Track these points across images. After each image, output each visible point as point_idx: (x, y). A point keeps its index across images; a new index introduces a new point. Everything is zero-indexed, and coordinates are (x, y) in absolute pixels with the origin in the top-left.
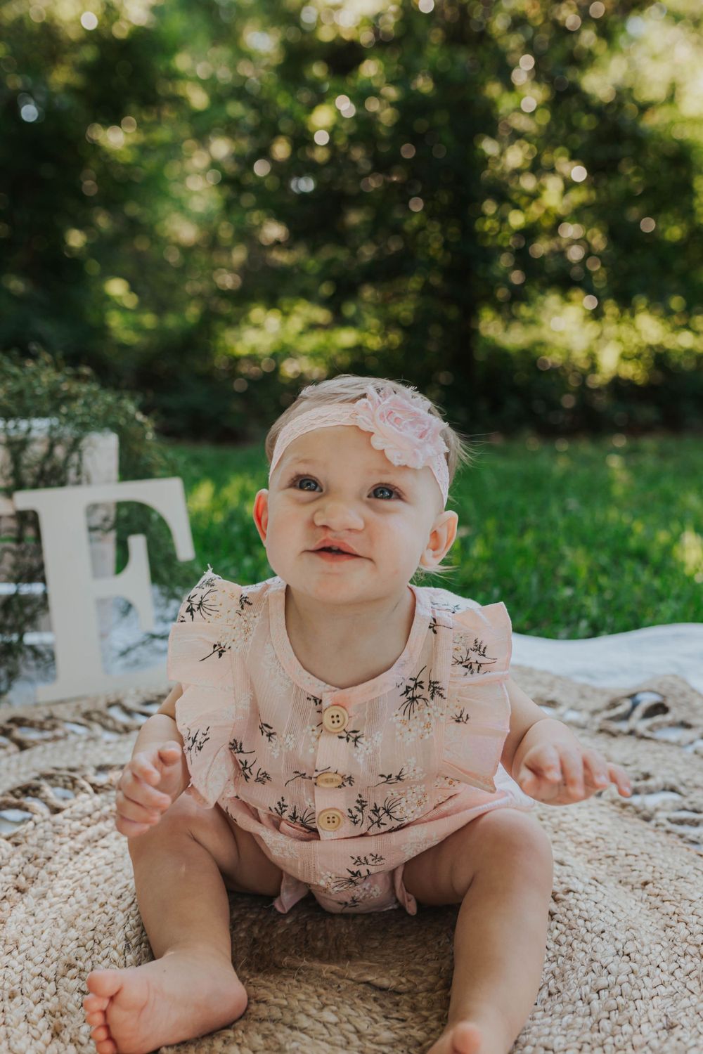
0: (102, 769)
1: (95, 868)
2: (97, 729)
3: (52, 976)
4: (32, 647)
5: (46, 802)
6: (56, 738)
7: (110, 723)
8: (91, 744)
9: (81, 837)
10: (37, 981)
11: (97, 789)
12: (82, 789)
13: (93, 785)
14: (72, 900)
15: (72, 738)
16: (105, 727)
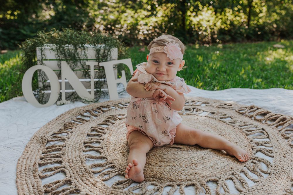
0: (119, 115)
1: (123, 131)
2: (117, 108)
3: (120, 147)
4: (102, 91)
5: (111, 123)
6: (109, 110)
7: (119, 107)
8: (116, 111)
9: (119, 127)
10: (118, 148)
11: (120, 119)
12: (117, 119)
13: (119, 119)
14: (120, 135)
15: (113, 110)
16: (119, 108)
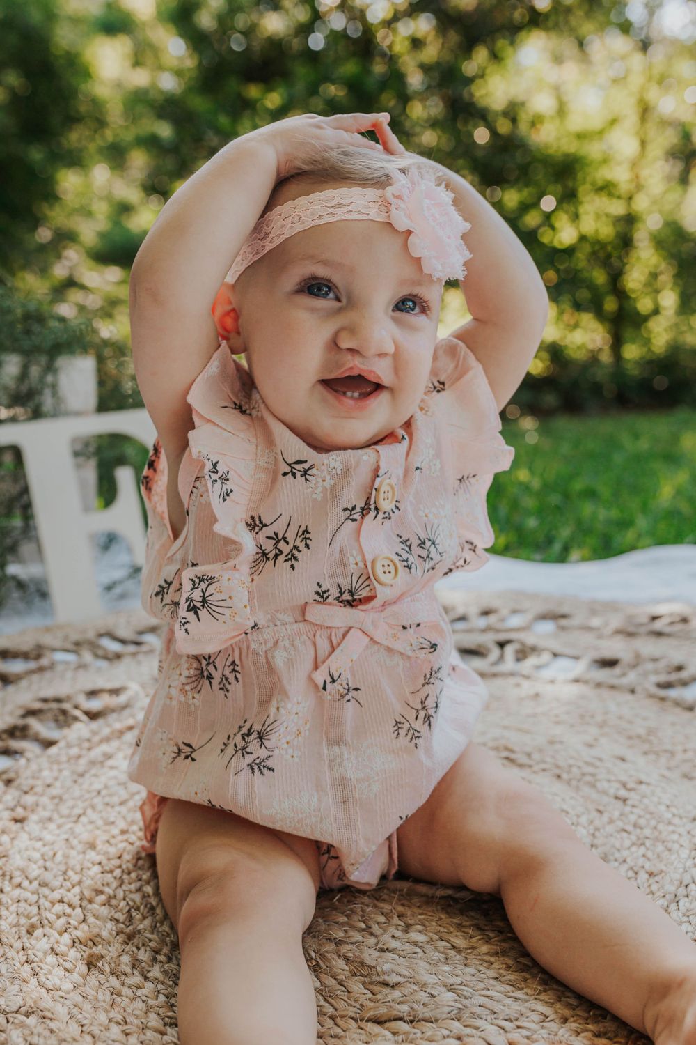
0: (92, 694)
1: (106, 787)
2: (87, 656)
3: (76, 901)
4: (14, 578)
5: (37, 739)
6: (41, 670)
7: (100, 652)
8: (81, 672)
9: (83, 761)
10: (58, 908)
11: (93, 716)
12: (76, 719)
13: (87, 713)
14: (83, 819)
15: (60, 668)
16: (96, 656)
